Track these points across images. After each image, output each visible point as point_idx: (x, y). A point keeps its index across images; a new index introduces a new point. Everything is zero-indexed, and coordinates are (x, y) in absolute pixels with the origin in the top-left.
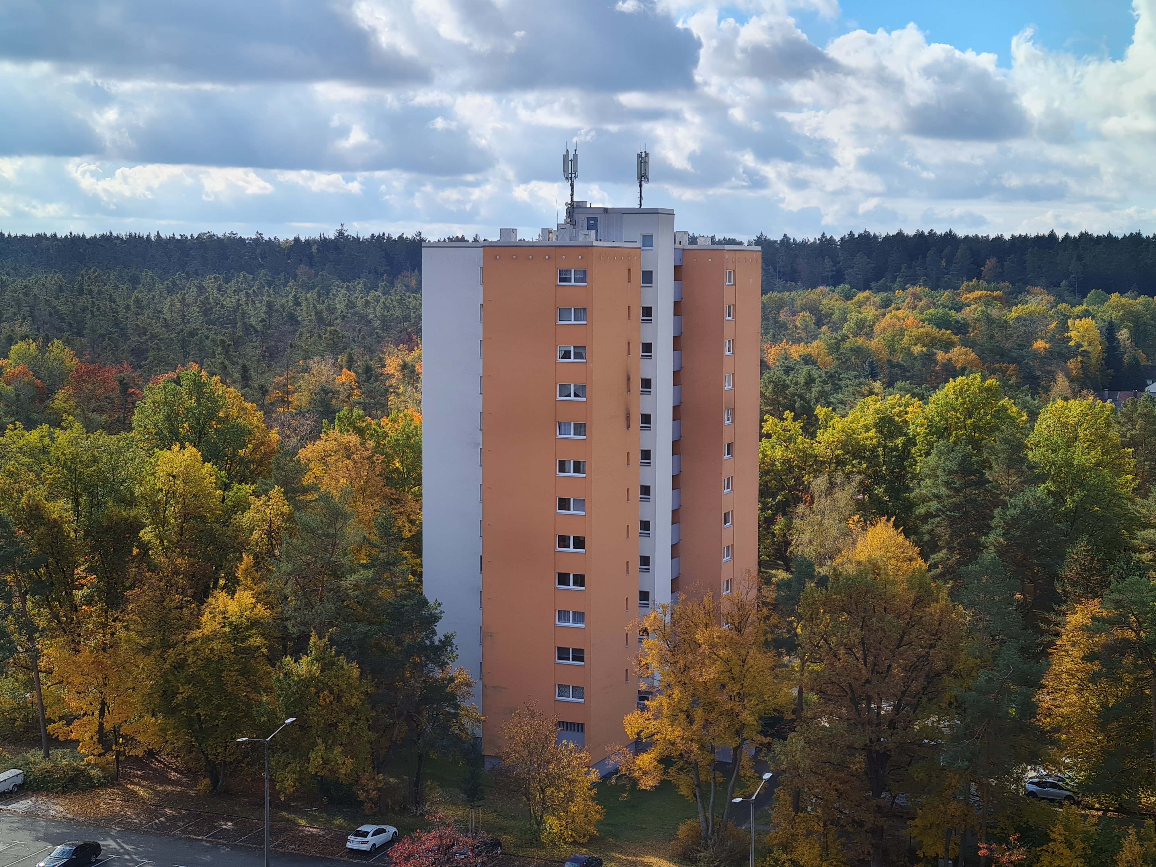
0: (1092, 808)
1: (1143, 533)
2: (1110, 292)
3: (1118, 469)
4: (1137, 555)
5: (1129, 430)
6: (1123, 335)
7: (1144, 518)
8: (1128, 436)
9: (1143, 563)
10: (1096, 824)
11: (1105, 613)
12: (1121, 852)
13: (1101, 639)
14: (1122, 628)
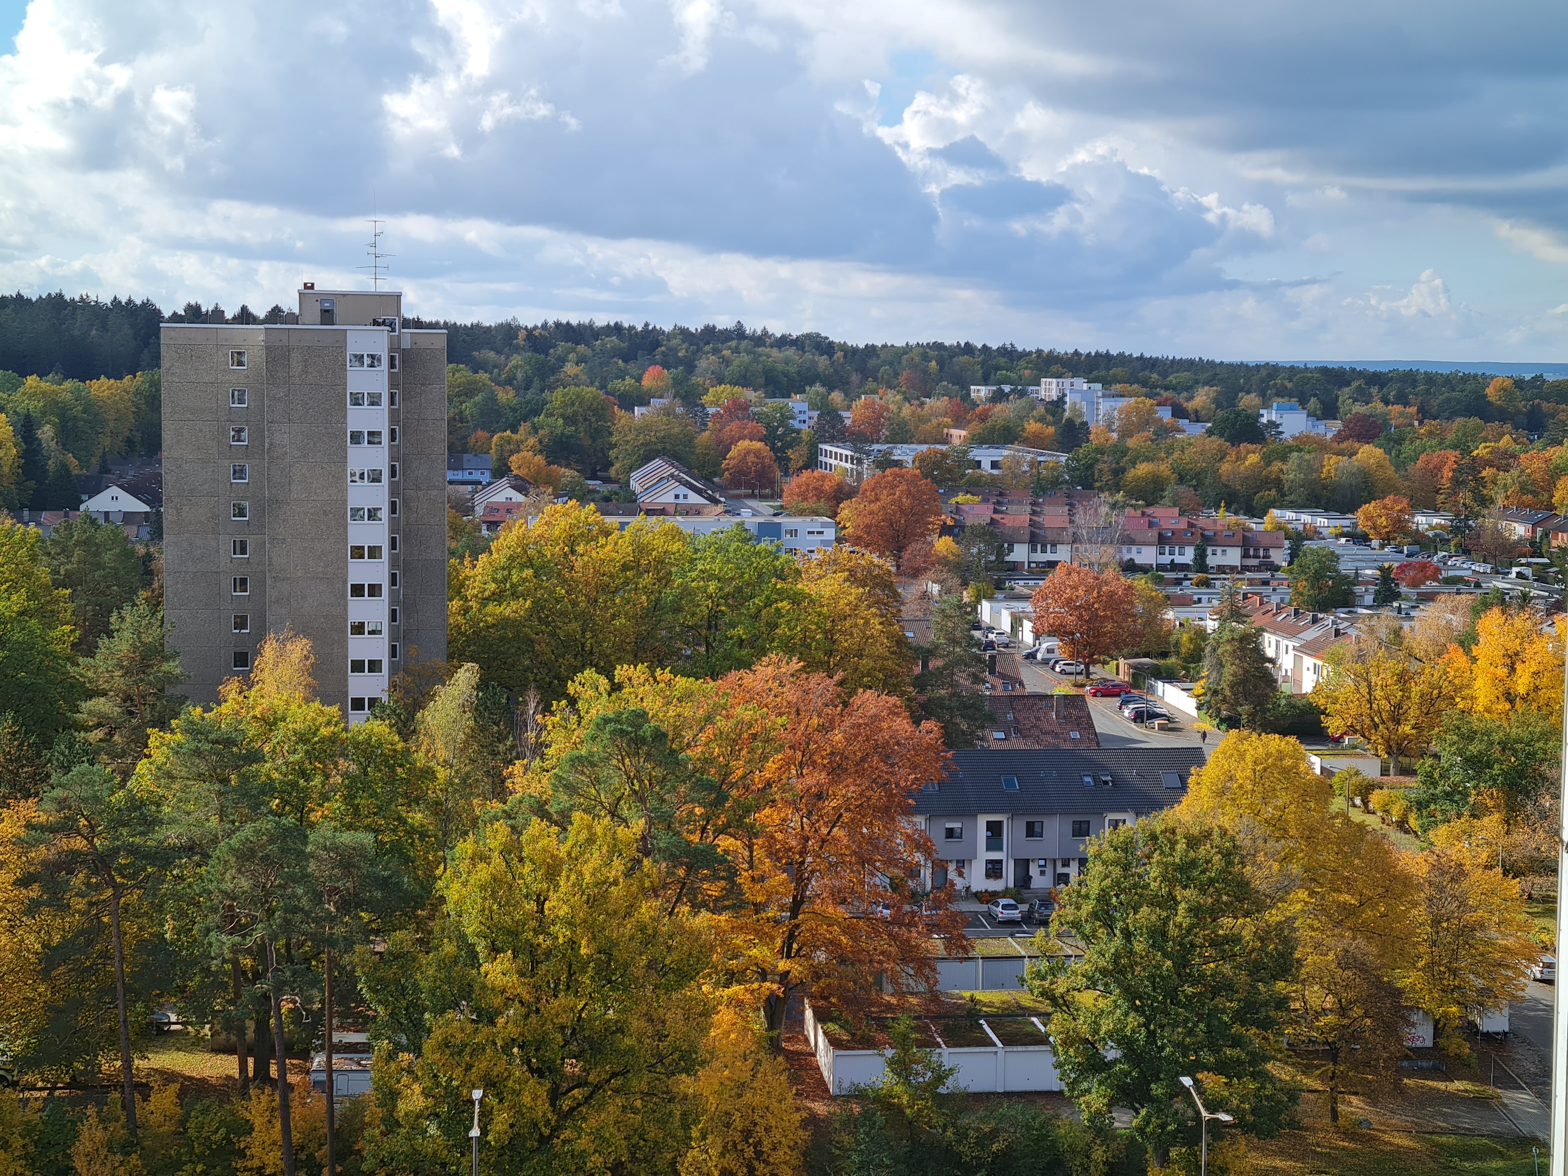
0: (34, 1088)
1: (89, 703)
2: (24, 374)
3: (50, 618)
4: (82, 734)
5: (62, 563)
6: (46, 433)
7: (90, 683)
8: (62, 572)
9: (91, 744)
10: (39, 1110)
11: (43, 818)
12: (77, 1143)
13: (41, 853)
14: (68, 836)
